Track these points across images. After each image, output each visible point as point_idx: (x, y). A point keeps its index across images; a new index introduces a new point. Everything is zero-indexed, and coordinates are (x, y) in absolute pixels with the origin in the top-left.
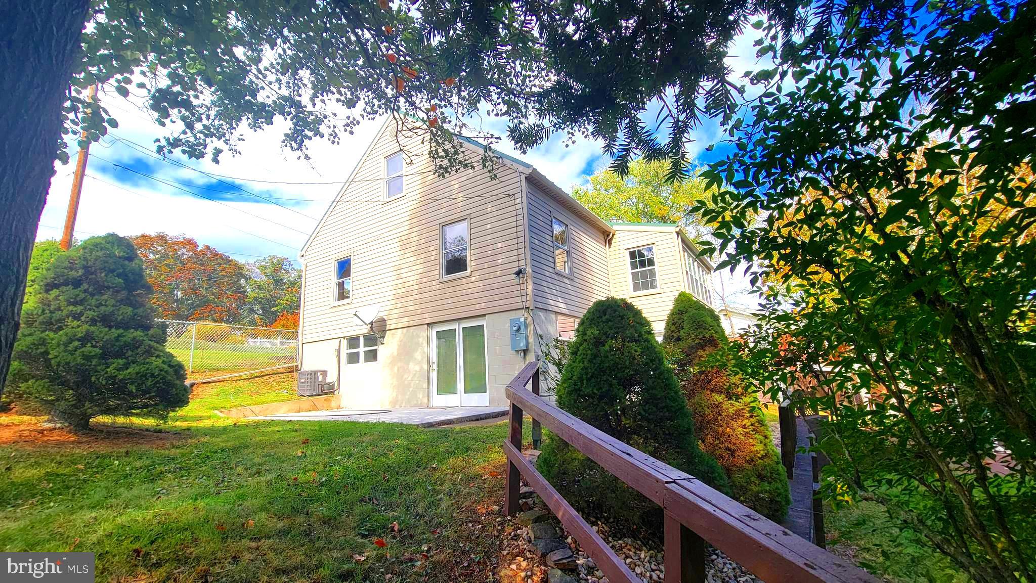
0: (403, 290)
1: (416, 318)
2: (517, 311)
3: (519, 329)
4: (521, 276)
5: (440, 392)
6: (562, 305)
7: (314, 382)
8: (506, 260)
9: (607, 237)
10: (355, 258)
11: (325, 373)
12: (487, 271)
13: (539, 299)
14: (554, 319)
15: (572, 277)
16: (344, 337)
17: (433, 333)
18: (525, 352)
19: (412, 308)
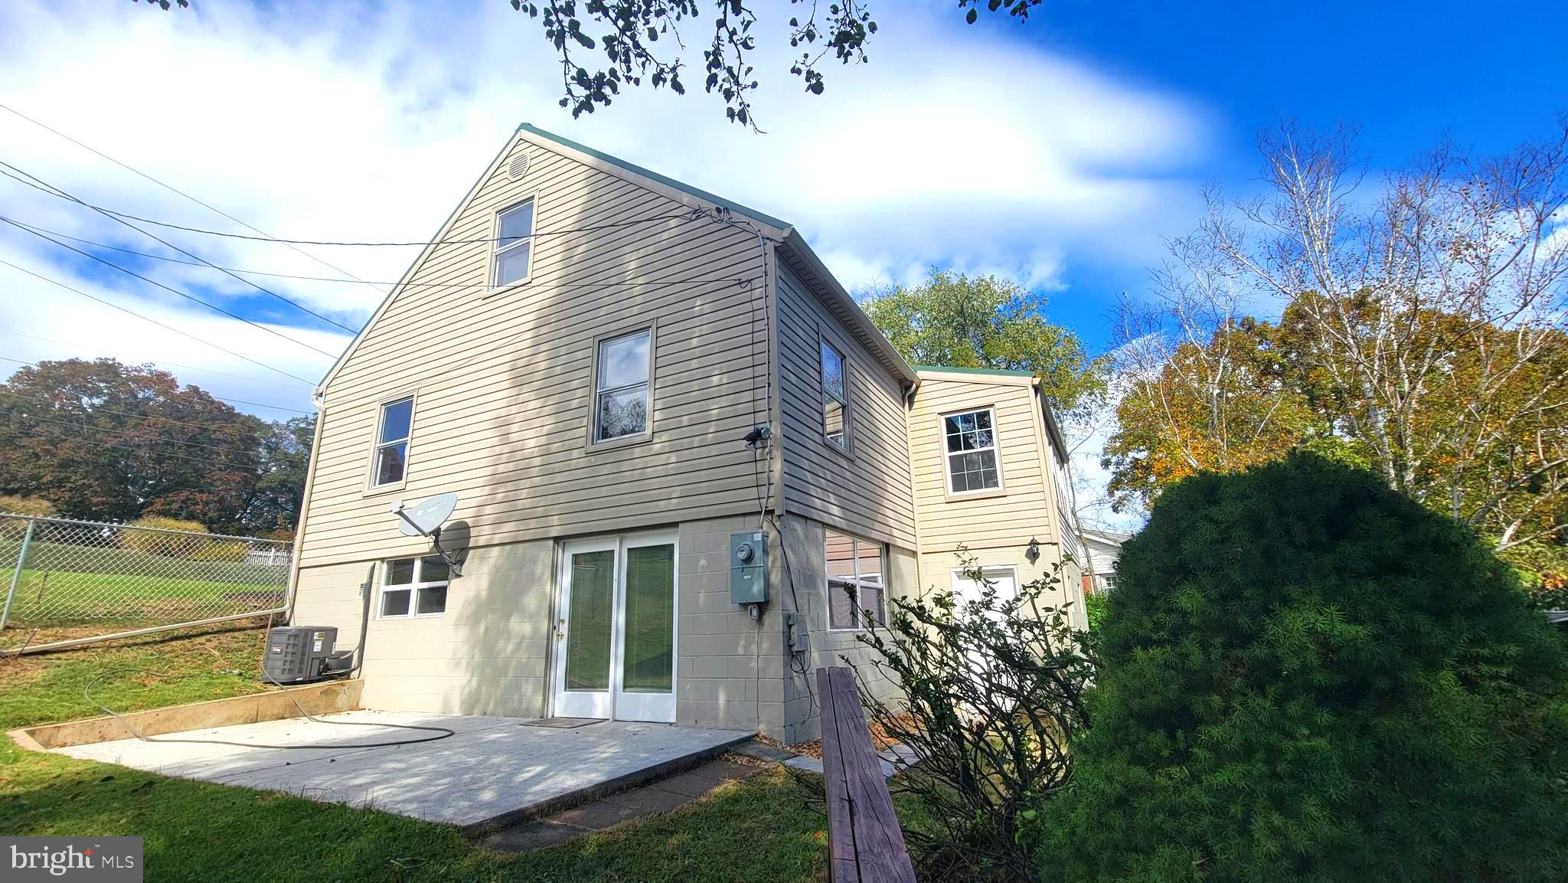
0: (510, 467)
1: (532, 523)
2: (748, 519)
3: (749, 559)
4: (759, 444)
5: (570, 685)
6: (835, 510)
7: (303, 654)
8: (728, 412)
9: (906, 391)
10: (421, 400)
11: (330, 634)
12: (686, 432)
13: (794, 495)
14: (820, 537)
15: (851, 456)
16: (382, 560)
17: (566, 559)
18: (763, 607)
19: (527, 503)
